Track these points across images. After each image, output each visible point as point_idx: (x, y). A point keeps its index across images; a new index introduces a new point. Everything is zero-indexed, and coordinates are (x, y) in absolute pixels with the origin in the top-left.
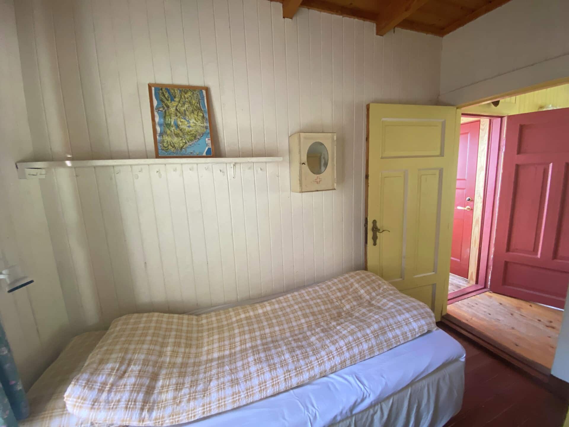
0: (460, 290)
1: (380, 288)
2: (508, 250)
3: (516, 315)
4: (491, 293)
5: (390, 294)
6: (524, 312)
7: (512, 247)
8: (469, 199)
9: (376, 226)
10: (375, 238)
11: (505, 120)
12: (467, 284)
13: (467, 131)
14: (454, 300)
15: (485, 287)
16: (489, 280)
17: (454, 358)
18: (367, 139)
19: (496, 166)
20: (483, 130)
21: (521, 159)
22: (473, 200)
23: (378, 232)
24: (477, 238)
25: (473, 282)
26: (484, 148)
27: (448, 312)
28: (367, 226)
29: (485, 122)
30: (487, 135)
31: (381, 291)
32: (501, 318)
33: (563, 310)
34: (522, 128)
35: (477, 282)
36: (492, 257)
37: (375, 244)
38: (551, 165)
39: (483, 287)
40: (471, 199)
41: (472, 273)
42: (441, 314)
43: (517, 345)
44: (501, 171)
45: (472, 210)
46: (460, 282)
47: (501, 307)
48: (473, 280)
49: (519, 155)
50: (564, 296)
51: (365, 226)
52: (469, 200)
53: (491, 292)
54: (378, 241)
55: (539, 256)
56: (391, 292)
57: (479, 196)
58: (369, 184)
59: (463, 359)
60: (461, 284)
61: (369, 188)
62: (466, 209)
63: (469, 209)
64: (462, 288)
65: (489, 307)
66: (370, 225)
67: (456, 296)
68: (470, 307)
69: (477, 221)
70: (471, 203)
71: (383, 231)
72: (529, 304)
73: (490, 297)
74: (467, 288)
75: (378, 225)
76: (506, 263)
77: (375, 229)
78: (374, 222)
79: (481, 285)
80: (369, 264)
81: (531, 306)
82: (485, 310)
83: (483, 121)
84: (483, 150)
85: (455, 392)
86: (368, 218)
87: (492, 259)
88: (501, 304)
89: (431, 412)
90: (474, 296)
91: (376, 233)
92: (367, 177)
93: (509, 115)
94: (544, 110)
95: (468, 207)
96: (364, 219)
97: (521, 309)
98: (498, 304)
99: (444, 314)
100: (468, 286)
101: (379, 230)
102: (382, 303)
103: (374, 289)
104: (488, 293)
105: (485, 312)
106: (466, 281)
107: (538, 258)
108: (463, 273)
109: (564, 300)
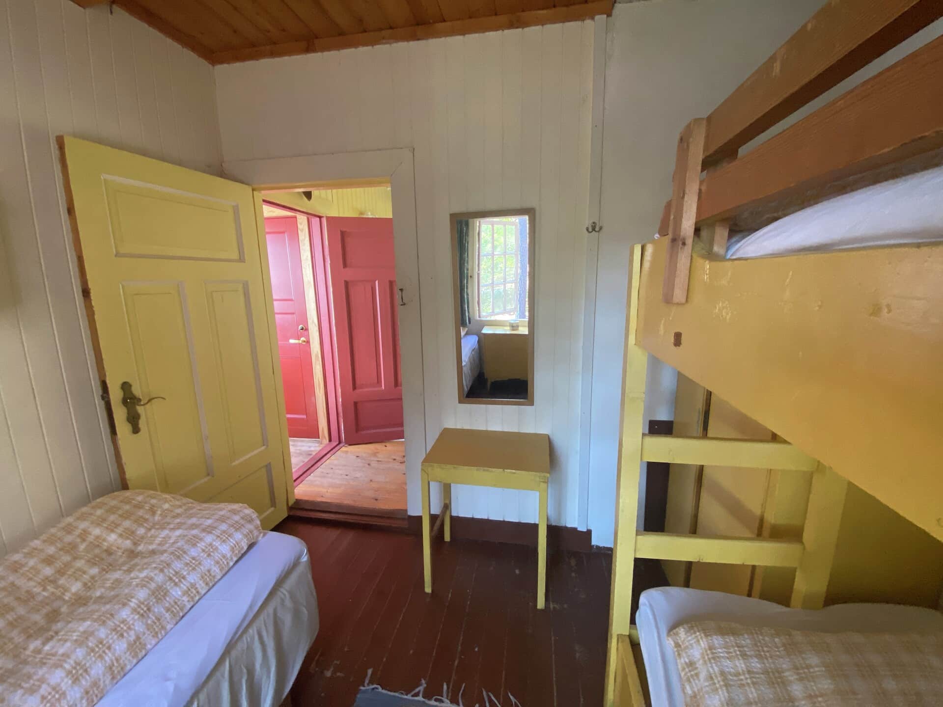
0: (313, 458)
1: (154, 513)
2: (354, 388)
3: (374, 464)
4: (346, 447)
5: (178, 516)
6: (381, 457)
7: (358, 382)
8: (302, 327)
9: (131, 393)
10: (134, 420)
11: (324, 221)
12: (319, 446)
13: (282, 230)
14: (305, 475)
15: (340, 442)
16: (343, 431)
17: (292, 565)
18: (71, 210)
19: (324, 282)
20: (302, 230)
21: (348, 274)
22: (307, 328)
23: (138, 405)
24: (320, 380)
25: (326, 441)
26: (307, 256)
27: (297, 498)
28: (109, 398)
29: (302, 220)
30: (307, 239)
31: (157, 518)
32: (358, 475)
33: (403, 440)
34: (343, 235)
35: (330, 440)
36: (340, 400)
37: (136, 430)
38: (377, 282)
39: (337, 443)
40: (304, 328)
41: (323, 429)
42: (288, 504)
43: (376, 500)
44: (331, 290)
45: (308, 342)
46: (310, 447)
47: (359, 460)
48: (325, 437)
49: (345, 269)
50: (401, 424)
51: (103, 398)
52: (302, 329)
53: (346, 445)
54: (142, 423)
55: (383, 387)
56: (179, 511)
57: (313, 322)
58: (94, 309)
59: (305, 558)
60: (312, 449)
61: (96, 317)
62: (301, 342)
63: (304, 341)
64: (314, 454)
65: (345, 466)
66: (116, 395)
67: (307, 468)
68: (324, 477)
69: (317, 356)
70: (306, 333)
71: (149, 401)
72: (384, 444)
73: (347, 452)
74: (321, 450)
75: (137, 391)
76: (356, 404)
77: (130, 400)
78: (126, 387)
79: (335, 442)
80: (128, 475)
81: (386, 446)
82: (341, 472)
83: (300, 218)
84: (307, 259)
85: (305, 611)
86: (108, 382)
87: (341, 403)
88: (357, 457)
89: (273, 669)
90: (329, 458)
91: (135, 407)
92: (86, 293)
93: (328, 216)
94: (365, 216)
95: (303, 339)
96: (99, 383)
97: (378, 454)
98: (355, 457)
99: (291, 503)
100: (320, 448)
101: (140, 400)
102: (158, 540)
103: (141, 521)
104: (344, 449)
105: (342, 475)
106: (318, 442)
107: (383, 390)
108: (312, 433)
109: (402, 429)
